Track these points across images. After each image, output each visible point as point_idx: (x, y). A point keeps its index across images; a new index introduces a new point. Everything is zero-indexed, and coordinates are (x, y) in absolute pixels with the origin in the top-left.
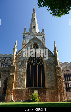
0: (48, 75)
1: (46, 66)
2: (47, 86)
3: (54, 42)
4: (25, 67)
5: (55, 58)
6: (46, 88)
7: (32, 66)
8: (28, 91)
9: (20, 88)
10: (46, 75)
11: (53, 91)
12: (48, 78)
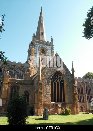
0: (68, 92)
1: (66, 84)
2: (67, 101)
3: (72, 62)
4: (50, 85)
5: (73, 78)
6: (66, 103)
7: (55, 83)
8: (54, 105)
9: (47, 103)
10: (66, 92)
11: (71, 105)
12: (68, 94)
